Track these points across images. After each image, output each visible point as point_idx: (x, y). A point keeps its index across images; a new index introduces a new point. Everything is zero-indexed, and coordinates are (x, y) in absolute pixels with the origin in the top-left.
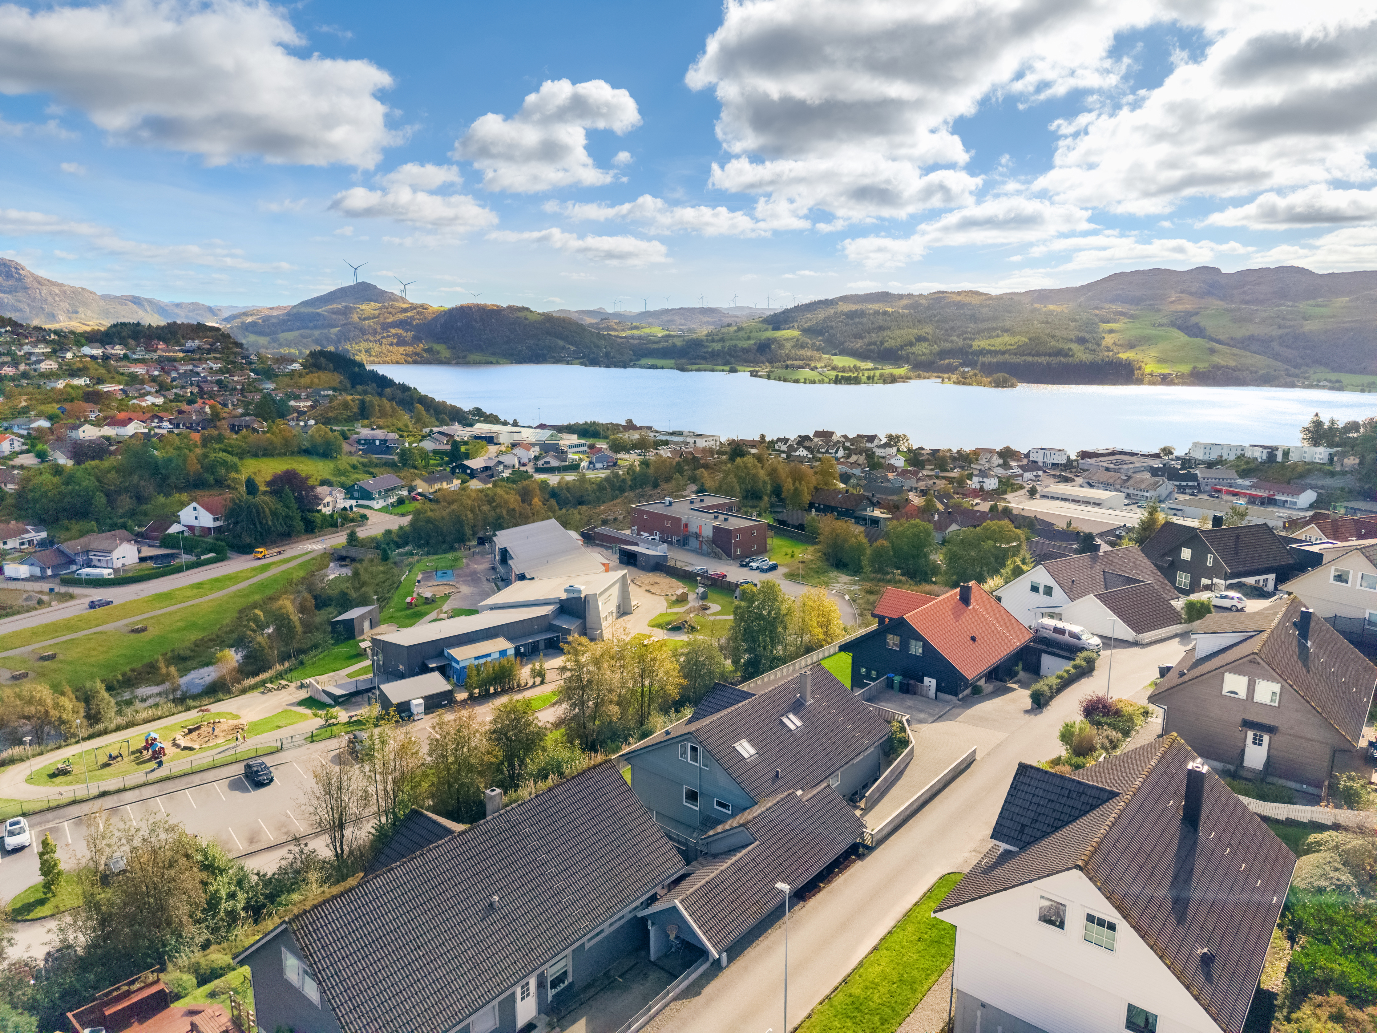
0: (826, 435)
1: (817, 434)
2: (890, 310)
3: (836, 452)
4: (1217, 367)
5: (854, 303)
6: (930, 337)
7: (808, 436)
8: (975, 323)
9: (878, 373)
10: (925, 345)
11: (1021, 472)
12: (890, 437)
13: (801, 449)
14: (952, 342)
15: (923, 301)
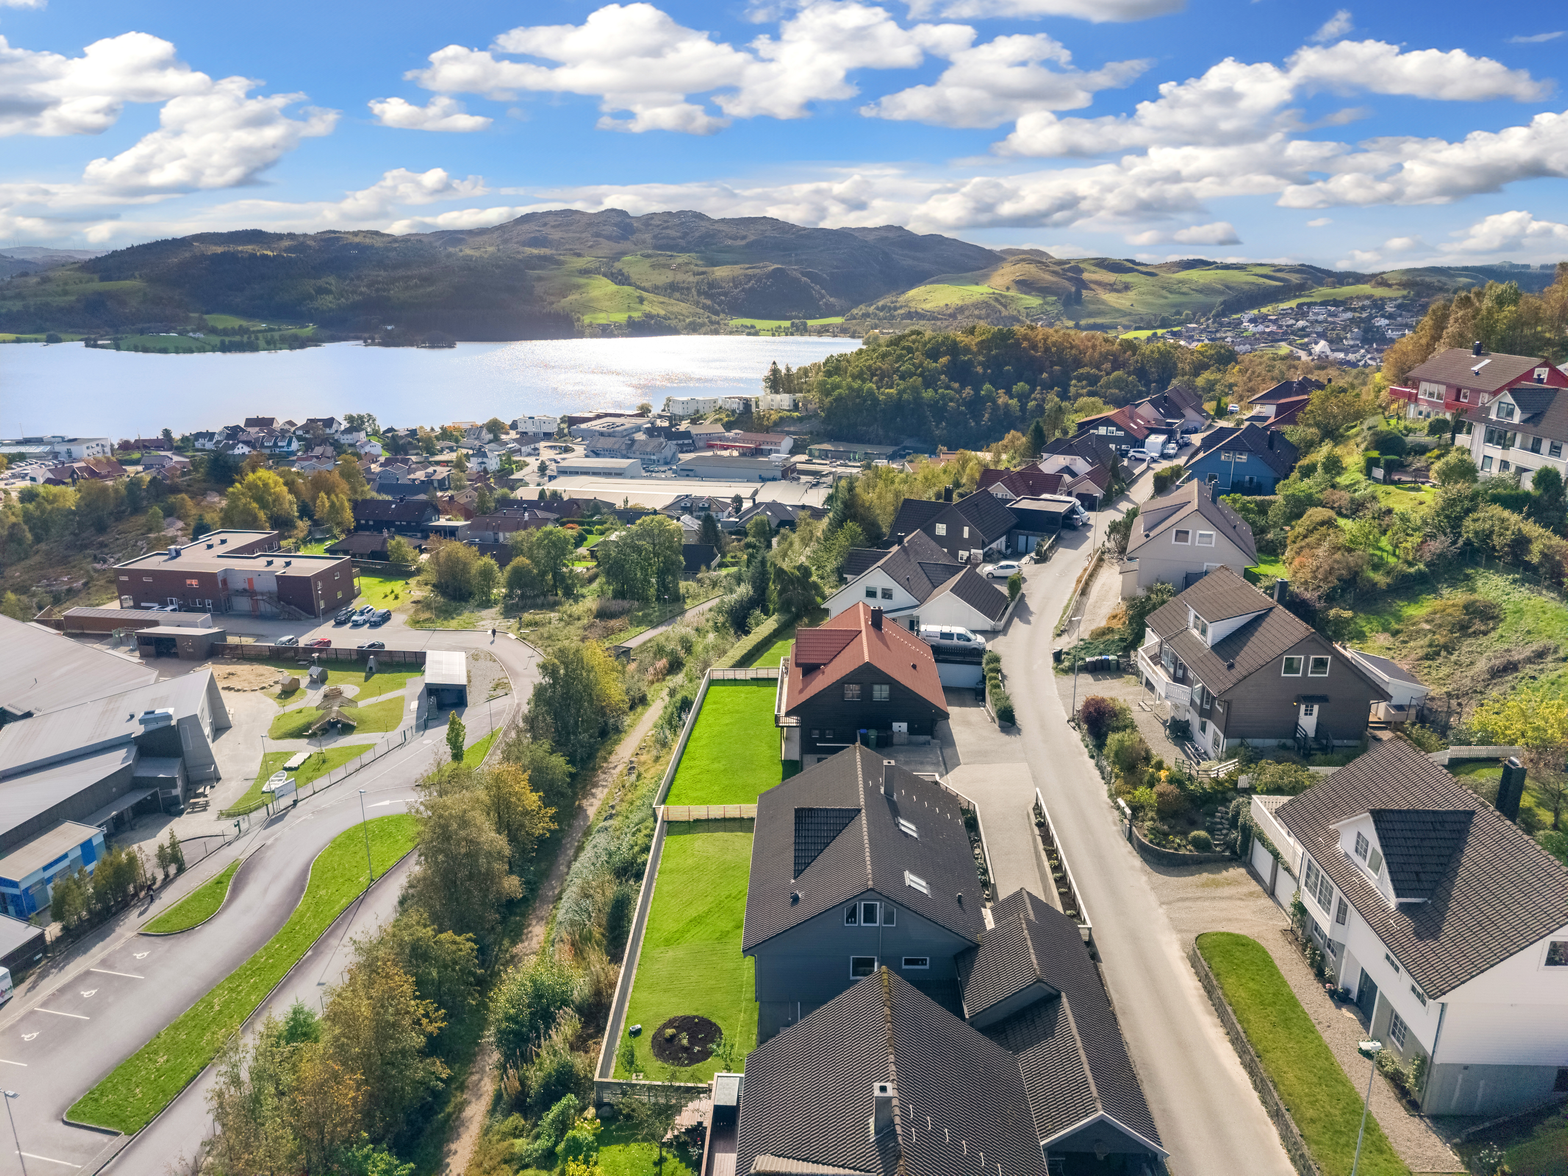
0: (265, 423)
1: (250, 422)
2: (270, 253)
3: (289, 444)
4: (649, 316)
5: (216, 244)
6: (333, 289)
7: (238, 427)
8: (385, 270)
9: (276, 335)
10: (330, 298)
11: (518, 446)
12: (350, 419)
13: (240, 445)
14: (361, 293)
15: (311, 243)
